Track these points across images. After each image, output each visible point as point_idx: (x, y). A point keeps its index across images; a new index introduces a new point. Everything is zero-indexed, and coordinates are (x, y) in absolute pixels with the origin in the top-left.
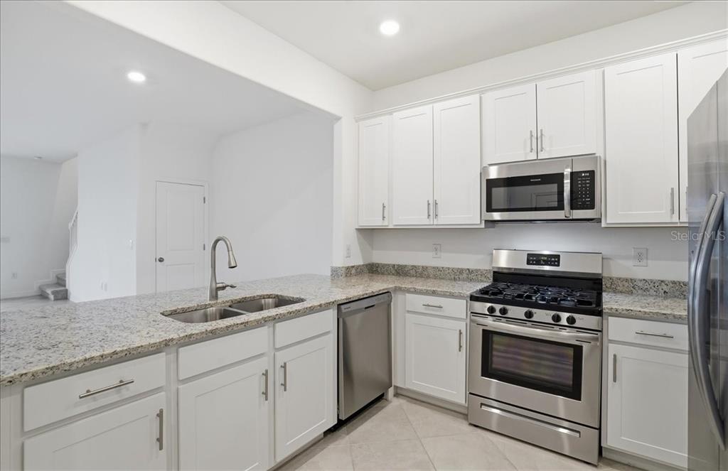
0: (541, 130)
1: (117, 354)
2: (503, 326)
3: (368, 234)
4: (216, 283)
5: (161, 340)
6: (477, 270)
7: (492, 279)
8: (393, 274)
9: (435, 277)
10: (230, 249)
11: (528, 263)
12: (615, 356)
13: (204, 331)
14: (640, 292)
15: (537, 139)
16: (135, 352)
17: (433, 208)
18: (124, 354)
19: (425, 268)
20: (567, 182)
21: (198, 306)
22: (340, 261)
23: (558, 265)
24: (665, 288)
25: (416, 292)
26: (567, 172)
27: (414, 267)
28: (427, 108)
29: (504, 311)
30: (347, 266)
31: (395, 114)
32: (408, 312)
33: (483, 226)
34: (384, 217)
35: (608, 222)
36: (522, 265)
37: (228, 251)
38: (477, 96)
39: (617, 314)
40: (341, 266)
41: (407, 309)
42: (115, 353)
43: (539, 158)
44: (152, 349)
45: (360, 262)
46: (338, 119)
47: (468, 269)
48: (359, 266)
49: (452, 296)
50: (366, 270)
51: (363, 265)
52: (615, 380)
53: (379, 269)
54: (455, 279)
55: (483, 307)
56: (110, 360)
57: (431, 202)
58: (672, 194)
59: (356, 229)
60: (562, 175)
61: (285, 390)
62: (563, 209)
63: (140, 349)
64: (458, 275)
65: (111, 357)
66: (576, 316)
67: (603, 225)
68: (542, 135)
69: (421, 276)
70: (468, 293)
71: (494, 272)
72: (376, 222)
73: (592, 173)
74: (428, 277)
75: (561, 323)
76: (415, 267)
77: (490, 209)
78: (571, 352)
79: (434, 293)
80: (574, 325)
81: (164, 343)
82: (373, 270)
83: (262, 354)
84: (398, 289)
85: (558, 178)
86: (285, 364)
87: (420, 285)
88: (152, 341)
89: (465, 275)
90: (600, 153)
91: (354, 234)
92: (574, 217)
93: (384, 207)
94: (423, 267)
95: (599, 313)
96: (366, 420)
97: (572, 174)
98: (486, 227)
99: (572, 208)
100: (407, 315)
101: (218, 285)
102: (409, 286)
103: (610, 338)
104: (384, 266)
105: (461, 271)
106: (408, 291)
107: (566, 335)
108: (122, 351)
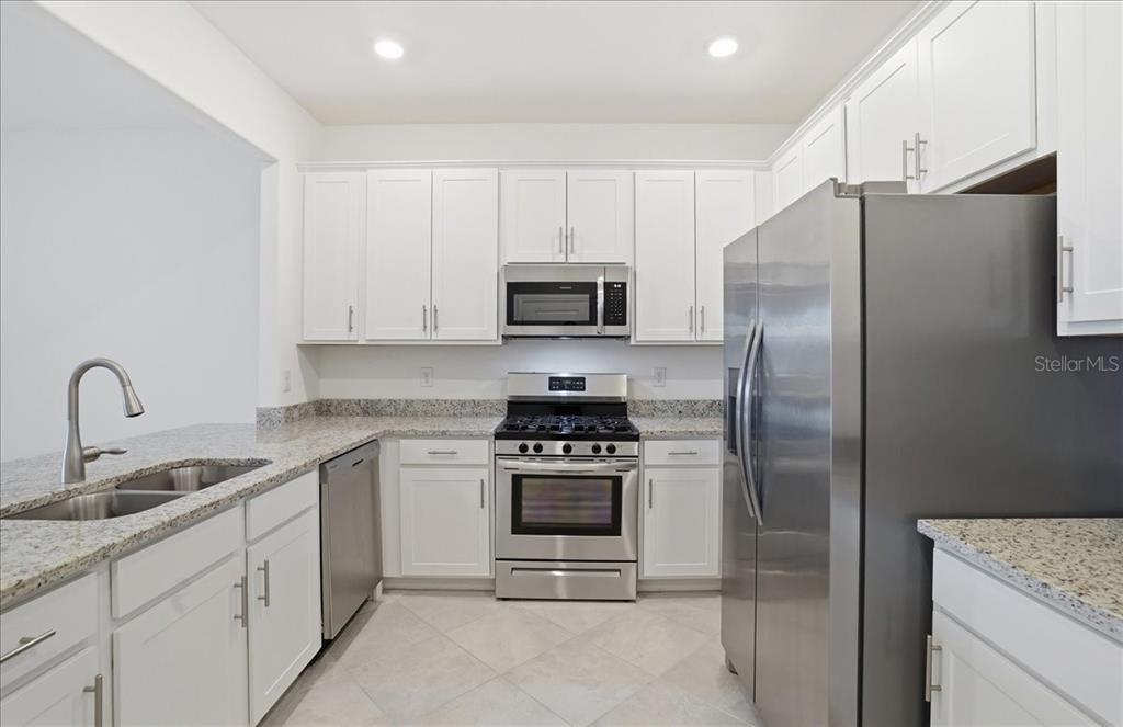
0: (572, 229)
1: (23, 586)
2: (536, 466)
3: (315, 353)
4: (81, 450)
5: (96, 549)
6: (484, 402)
7: (506, 412)
8: (357, 415)
9: (426, 414)
10: (127, 383)
11: (551, 389)
12: (651, 482)
13: (160, 523)
14: (660, 414)
15: (567, 238)
16: (54, 578)
17: (431, 316)
18: (37, 585)
19: (409, 403)
20: (601, 292)
21: (54, 494)
22: (274, 399)
23: (584, 390)
24: (681, 409)
25: (416, 435)
26: (600, 281)
27: (392, 402)
28: (425, 174)
29: (538, 448)
30: (287, 404)
31: (370, 171)
32: (403, 465)
33: (500, 342)
34: (351, 328)
35: (638, 339)
36: (542, 390)
37: (124, 386)
38: (495, 171)
39: (653, 437)
40: (278, 406)
41: (403, 462)
42: (20, 584)
43: (569, 261)
44: (82, 568)
45: (303, 399)
46: (273, 161)
47: (474, 401)
48: (303, 405)
49: (470, 436)
50: (312, 410)
51: (309, 403)
52: (651, 507)
53: (332, 409)
55: (512, 446)
56: (12, 600)
57: (428, 308)
58: (691, 311)
59: (298, 345)
60: (595, 285)
61: (267, 605)
62: (596, 324)
63: (62, 572)
64: (476, 408)
65: (13, 594)
66: (615, 444)
67: (633, 342)
68: (572, 234)
69: (404, 413)
70: (492, 430)
71: (509, 402)
72: (336, 333)
73: (624, 285)
74: (416, 415)
75: (601, 453)
76: (395, 402)
77: (511, 321)
78: (609, 483)
79: (444, 435)
80: (615, 454)
81: (101, 553)
82: (323, 410)
83: (231, 554)
84: (390, 434)
85: (590, 288)
86: (266, 563)
87: (420, 426)
88: (81, 554)
89: (468, 410)
90: (629, 264)
91: (295, 352)
92: (607, 334)
93: (351, 312)
94: (406, 401)
95: (636, 438)
96: (356, 635)
97: (605, 283)
98: (503, 344)
99: (606, 323)
100: (402, 470)
101: (86, 452)
102: (404, 428)
103: (646, 463)
104: (340, 403)
105: (463, 404)
106: (405, 435)
107: (594, 467)
108: (32, 580)
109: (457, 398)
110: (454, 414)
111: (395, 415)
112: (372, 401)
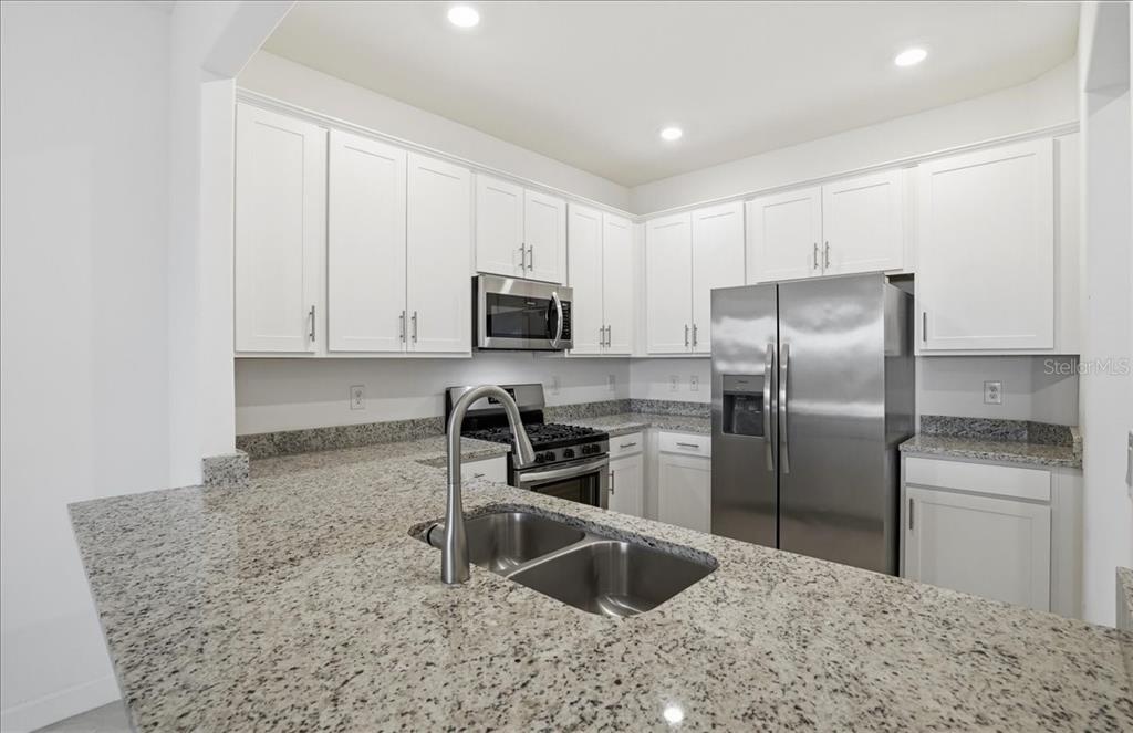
0: (532, 247)
6: (424, 421)
8: (270, 454)
9: (361, 443)
17: (408, 323)
19: (341, 431)
27: (319, 432)
33: (470, 355)
43: (527, 277)
47: (413, 421)
49: (494, 455)
52: (612, 493)
54: (394, 440)
67: (567, 355)
69: (333, 446)
72: (290, 341)
73: (569, 304)
74: (348, 446)
76: (322, 431)
77: (490, 333)
89: (407, 431)
93: (310, 313)
94: (337, 429)
98: (473, 357)
105: (402, 425)
109: (394, 420)
110: (393, 438)
111: (323, 449)
112: (290, 434)
